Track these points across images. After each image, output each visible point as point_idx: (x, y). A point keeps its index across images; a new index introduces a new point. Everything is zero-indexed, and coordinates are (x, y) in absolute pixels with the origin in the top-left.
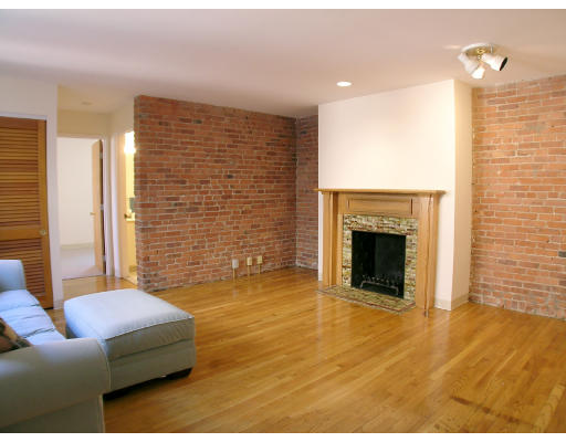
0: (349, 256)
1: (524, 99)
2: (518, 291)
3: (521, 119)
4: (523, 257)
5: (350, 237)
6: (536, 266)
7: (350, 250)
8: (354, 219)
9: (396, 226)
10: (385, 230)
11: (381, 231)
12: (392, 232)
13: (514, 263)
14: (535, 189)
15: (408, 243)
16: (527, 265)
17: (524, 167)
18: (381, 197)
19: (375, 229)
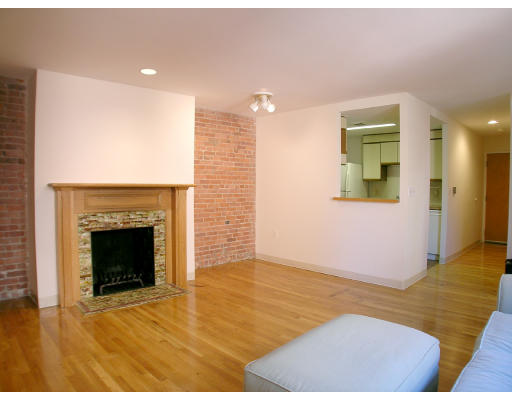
0: (88, 262)
1: (208, 121)
2: (207, 253)
3: (207, 135)
4: (208, 229)
5: (89, 239)
6: (216, 233)
7: (89, 255)
8: (92, 218)
9: (144, 220)
10: (132, 225)
11: (127, 226)
12: (140, 225)
13: (204, 234)
14: (213, 182)
15: (156, 233)
16: (211, 234)
17: (208, 167)
18: (121, 191)
19: (121, 226)
